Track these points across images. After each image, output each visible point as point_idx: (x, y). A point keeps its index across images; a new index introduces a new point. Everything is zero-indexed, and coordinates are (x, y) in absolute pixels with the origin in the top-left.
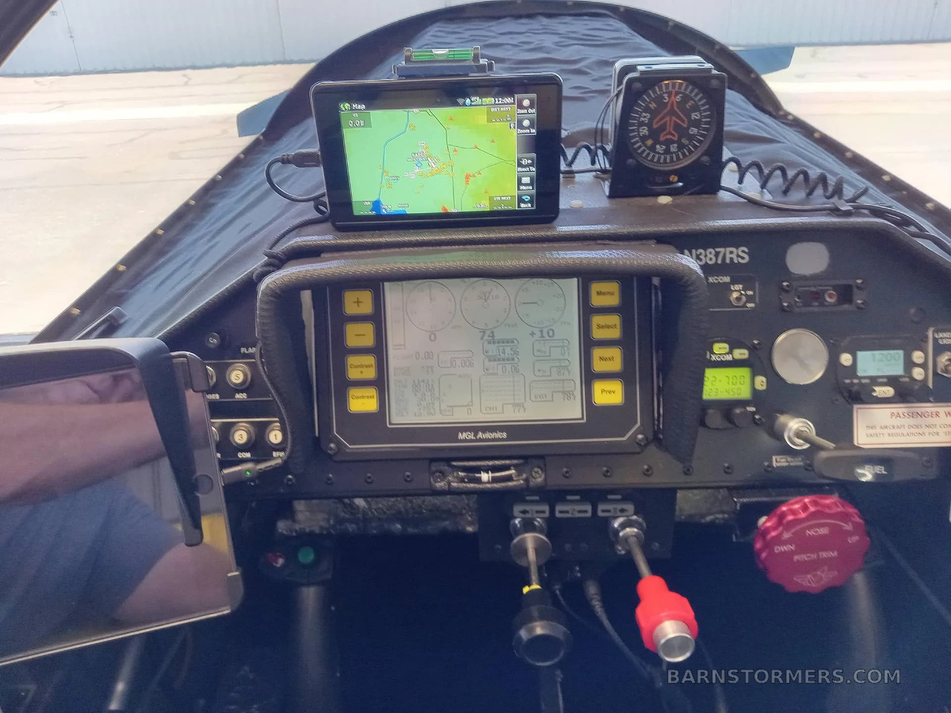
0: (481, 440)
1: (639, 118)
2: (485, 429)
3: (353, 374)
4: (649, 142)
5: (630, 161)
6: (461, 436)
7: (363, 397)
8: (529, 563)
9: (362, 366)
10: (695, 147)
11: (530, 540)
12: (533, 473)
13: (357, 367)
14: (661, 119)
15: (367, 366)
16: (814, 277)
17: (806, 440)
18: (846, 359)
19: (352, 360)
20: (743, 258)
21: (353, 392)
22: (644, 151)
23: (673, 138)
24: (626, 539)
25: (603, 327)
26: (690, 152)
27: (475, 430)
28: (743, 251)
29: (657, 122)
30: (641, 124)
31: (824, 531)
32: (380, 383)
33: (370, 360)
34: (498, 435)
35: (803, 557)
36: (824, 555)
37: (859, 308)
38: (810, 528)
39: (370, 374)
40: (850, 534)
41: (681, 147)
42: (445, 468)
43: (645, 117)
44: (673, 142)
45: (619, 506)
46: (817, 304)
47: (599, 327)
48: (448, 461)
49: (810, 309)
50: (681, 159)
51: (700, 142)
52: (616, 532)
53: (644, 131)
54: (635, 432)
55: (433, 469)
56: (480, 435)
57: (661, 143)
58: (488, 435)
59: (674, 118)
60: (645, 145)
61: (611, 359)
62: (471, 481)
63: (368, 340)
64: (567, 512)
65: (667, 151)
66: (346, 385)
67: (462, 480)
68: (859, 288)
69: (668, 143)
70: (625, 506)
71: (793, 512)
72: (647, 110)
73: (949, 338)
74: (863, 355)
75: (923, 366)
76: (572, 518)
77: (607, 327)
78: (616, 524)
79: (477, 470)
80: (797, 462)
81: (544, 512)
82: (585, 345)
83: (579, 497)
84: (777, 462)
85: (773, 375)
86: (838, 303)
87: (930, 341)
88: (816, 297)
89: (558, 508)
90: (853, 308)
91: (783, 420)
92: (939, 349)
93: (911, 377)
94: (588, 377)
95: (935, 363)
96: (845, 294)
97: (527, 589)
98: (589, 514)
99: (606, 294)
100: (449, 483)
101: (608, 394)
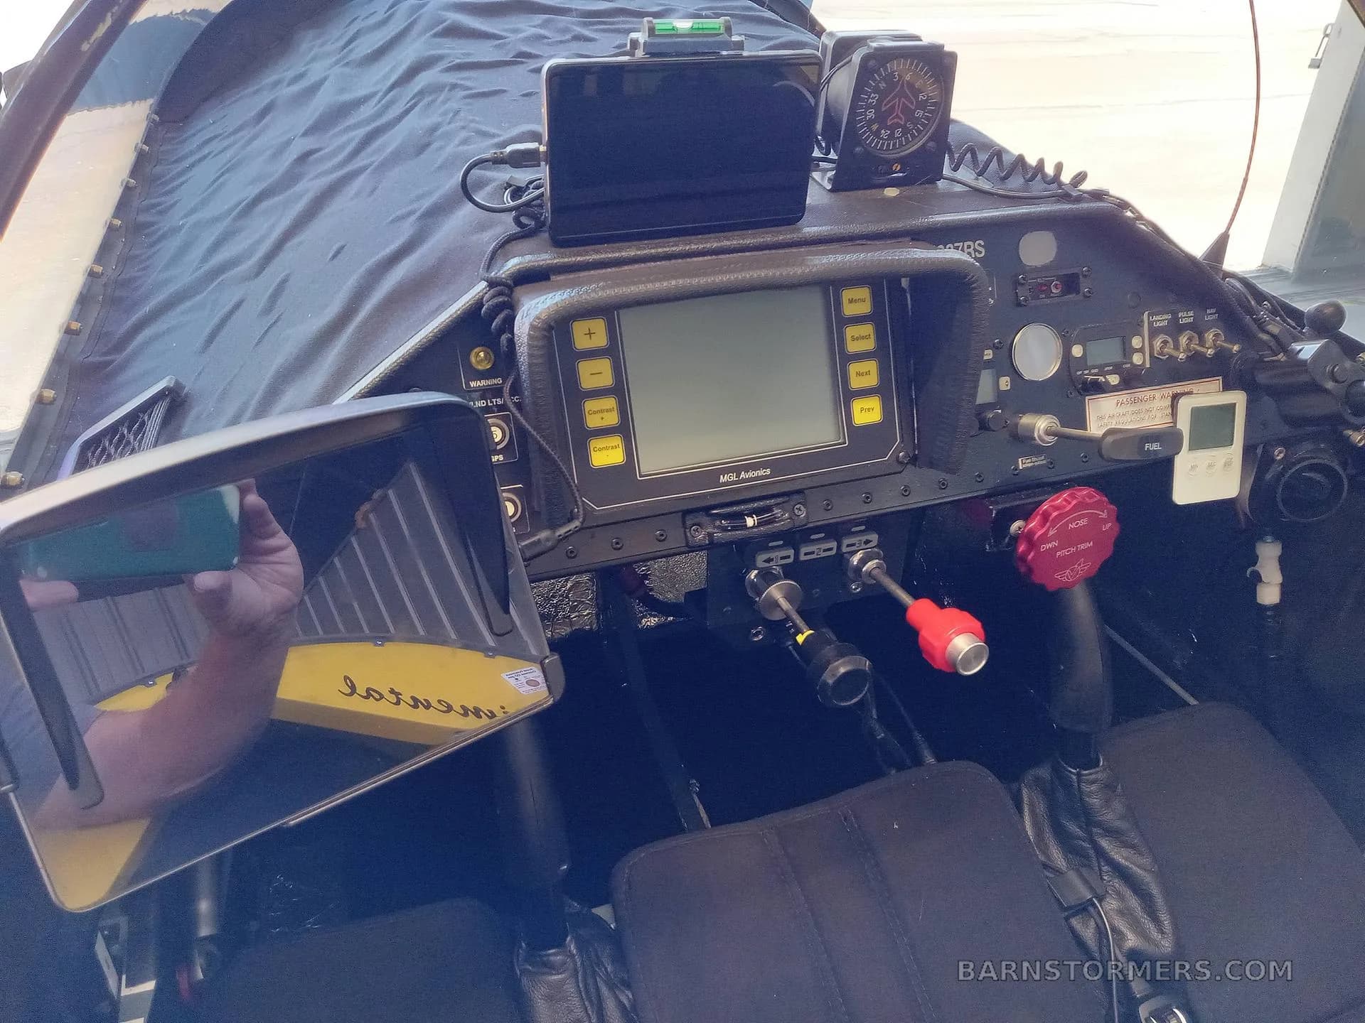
0: (744, 481)
1: (868, 99)
2: (747, 468)
3: (593, 422)
4: (875, 127)
5: (858, 149)
6: (723, 479)
7: (607, 448)
8: (786, 613)
9: (602, 411)
10: (919, 131)
11: (775, 592)
12: (796, 511)
13: (595, 412)
14: (889, 102)
15: (607, 411)
16: (1045, 268)
17: (1055, 434)
18: (1077, 351)
19: (590, 405)
20: (980, 253)
21: (595, 444)
22: (869, 136)
23: (900, 122)
24: (869, 574)
25: (857, 339)
26: (913, 136)
27: (737, 470)
28: (979, 245)
29: (885, 105)
30: (869, 107)
31: (1083, 522)
32: (624, 429)
33: (610, 403)
34: (761, 473)
35: (1065, 552)
36: (1082, 547)
37: (1085, 297)
38: (1072, 521)
39: (612, 419)
40: (1105, 521)
41: (905, 132)
42: (704, 519)
43: (873, 98)
44: (898, 126)
45: (864, 538)
46: (1044, 296)
47: (853, 339)
48: (706, 510)
49: (1038, 302)
50: (904, 146)
51: (924, 125)
52: (858, 570)
53: (871, 114)
54: (897, 448)
55: (689, 523)
56: (743, 475)
57: (887, 128)
58: (751, 474)
59: (903, 99)
60: (870, 130)
61: (868, 373)
62: (734, 529)
63: (606, 379)
64: (813, 553)
65: (891, 136)
66: (585, 436)
67: (724, 529)
68: (1085, 276)
69: (892, 128)
70: (869, 537)
71: (1057, 508)
72: (876, 90)
73: (1162, 320)
74: (1092, 346)
75: (1141, 350)
76: (817, 558)
77: (861, 338)
78: (855, 560)
79: (741, 516)
80: (1041, 461)
81: (789, 557)
82: (841, 360)
83: (823, 535)
84: (1023, 463)
85: (1015, 374)
86: (1064, 293)
87: (1146, 325)
88: (1043, 288)
89: (804, 550)
90: (1080, 297)
91: (1026, 420)
92: (1154, 333)
93: (1132, 363)
94: (846, 396)
95: (1151, 347)
96: (1070, 284)
97: (800, 639)
98: (834, 552)
99: (857, 301)
100: (710, 535)
101: (867, 412)
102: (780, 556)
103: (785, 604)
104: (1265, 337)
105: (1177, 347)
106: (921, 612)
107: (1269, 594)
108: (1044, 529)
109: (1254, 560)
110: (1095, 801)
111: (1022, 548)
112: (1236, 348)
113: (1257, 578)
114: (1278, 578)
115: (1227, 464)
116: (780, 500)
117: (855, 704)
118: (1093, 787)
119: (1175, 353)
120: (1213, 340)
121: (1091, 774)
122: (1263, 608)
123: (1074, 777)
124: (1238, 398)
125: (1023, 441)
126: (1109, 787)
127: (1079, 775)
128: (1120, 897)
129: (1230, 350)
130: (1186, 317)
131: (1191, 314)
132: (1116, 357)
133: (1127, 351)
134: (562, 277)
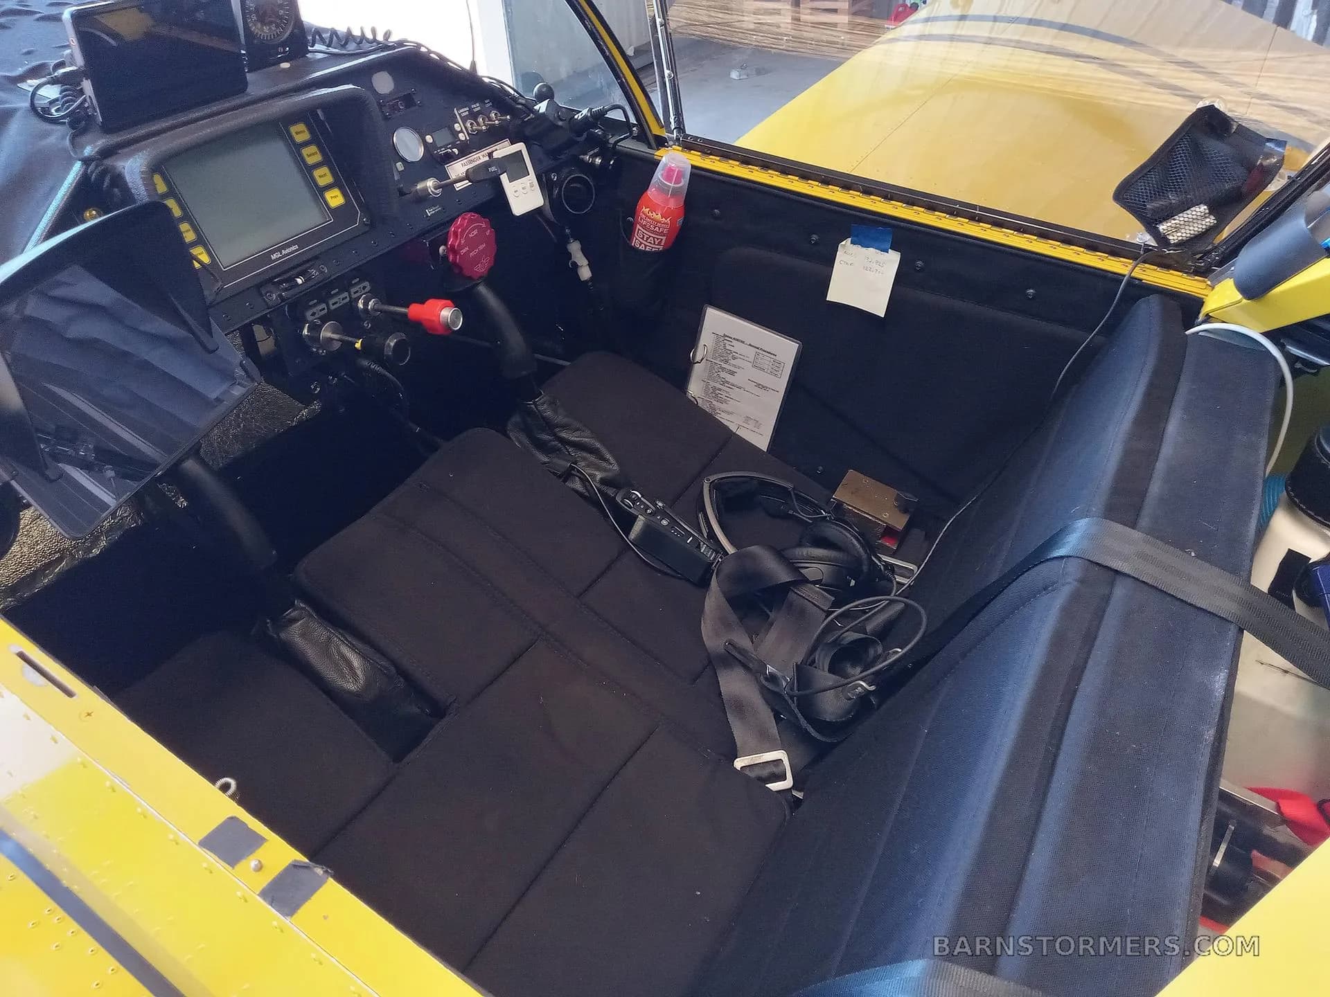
0: (288, 255)
1: (249, 8)
2: (284, 247)
3: (186, 239)
4: (258, 26)
5: (255, 41)
6: (272, 257)
8: (340, 340)
10: (285, 24)
11: (326, 333)
12: (322, 270)
14: (263, 7)
16: (392, 93)
17: (439, 188)
18: (429, 139)
19: (182, 228)
22: (258, 33)
23: (272, 20)
24: (375, 309)
25: (310, 156)
26: (284, 28)
27: (278, 250)
29: (261, 10)
30: (251, 12)
31: (475, 232)
32: (202, 240)
34: (293, 248)
35: (474, 252)
36: (481, 247)
37: (420, 106)
38: (469, 233)
40: (486, 229)
41: (278, 26)
42: (270, 287)
43: (252, 7)
44: (271, 23)
45: (361, 286)
46: (397, 111)
47: (308, 156)
48: (270, 280)
49: (396, 115)
50: (280, 35)
51: (287, 20)
52: (366, 310)
53: (254, 17)
54: (360, 219)
55: (262, 292)
56: (283, 252)
57: (265, 26)
58: (288, 251)
60: (257, 28)
61: (325, 175)
62: (292, 288)
63: (178, 211)
64: (336, 303)
65: (270, 30)
67: (286, 290)
68: (415, 94)
69: (269, 25)
70: (364, 284)
71: (459, 228)
73: (464, 111)
74: (436, 134)
75: (461, 131)
76: (340, 306)
77: (312, 155)
78: (361, 305)
79: (292, 279)
80: (438, 209)
81: (324, 309)
82: (307, 171)
83: (337, 290)
84: (429, 212)
85: (403, 160)
86: (407, 107)
87: (458, 116)
88: (394, 108)
89: (331, 302)
90: (417, 107)
91: (420, 186)
92: (464, 120)
93: (460, 140)
94: (319, 192)
95: (466, 128)
96: (408, 100)
97: (358, 345)
98: (348, 299)
99: (300, 133)
100: (280, 296)
101: (335, 199)
102: (320, 309)
103: (335, 336)
104: (520, 106)
105: (478, 124)
106: (415, 311)
107: (585, 273)
108: (458, 241)
109: (569, 255)
110: (549, 413)
111: (451, 258)
112: (508, 117)
113: (575, 266)
114: (585, 262)
115: (532, 186)
116: (311, 263)
117: (408, 361)
118: (545, 406)
119: (480, 128)
120: (495, 117)
121: (540, 399)
122: (586, 282)
123: (533, 406)
124: (521, 146)
125: (423, 199)
126: (552, 403)
127: (535, 403)
128: (584, 459)
129: (506, 120)
130: (476, 107)
131: (478, 105)
132: (450, 139)
133: (455, 134)
134: (126, 150)
